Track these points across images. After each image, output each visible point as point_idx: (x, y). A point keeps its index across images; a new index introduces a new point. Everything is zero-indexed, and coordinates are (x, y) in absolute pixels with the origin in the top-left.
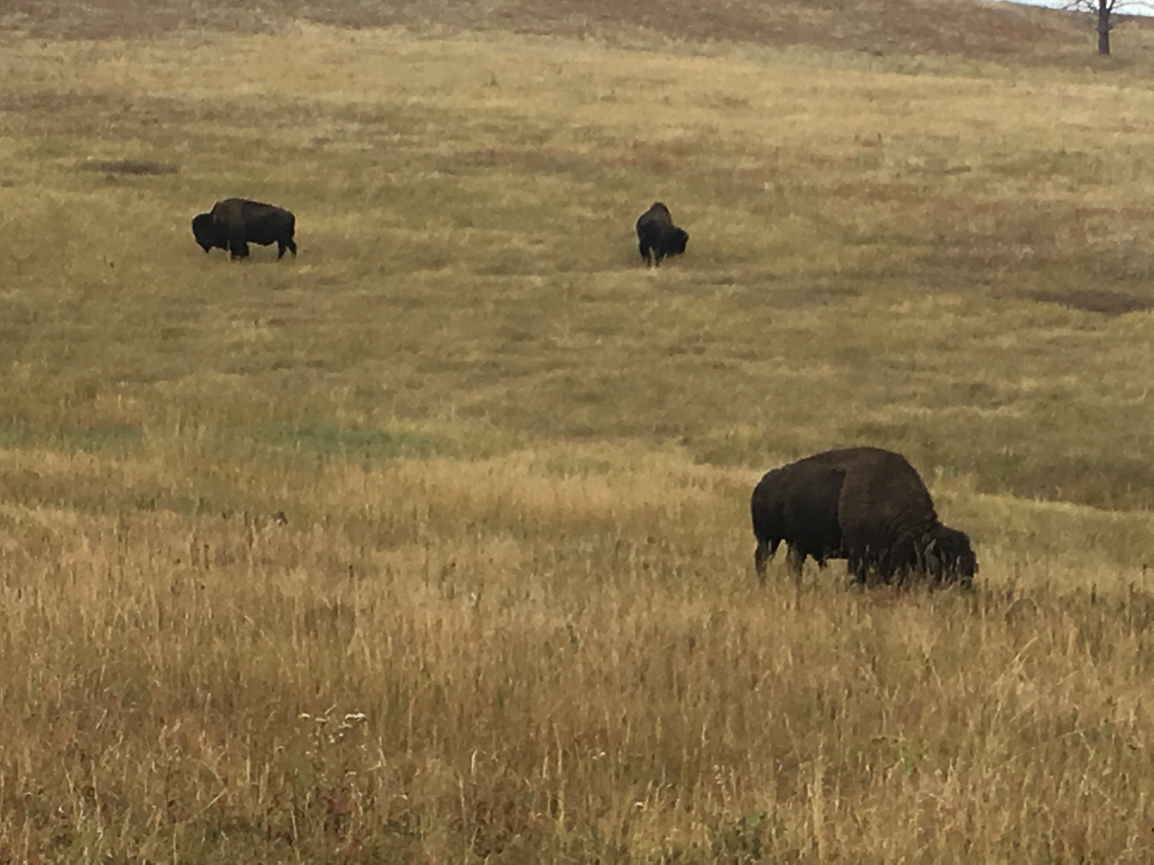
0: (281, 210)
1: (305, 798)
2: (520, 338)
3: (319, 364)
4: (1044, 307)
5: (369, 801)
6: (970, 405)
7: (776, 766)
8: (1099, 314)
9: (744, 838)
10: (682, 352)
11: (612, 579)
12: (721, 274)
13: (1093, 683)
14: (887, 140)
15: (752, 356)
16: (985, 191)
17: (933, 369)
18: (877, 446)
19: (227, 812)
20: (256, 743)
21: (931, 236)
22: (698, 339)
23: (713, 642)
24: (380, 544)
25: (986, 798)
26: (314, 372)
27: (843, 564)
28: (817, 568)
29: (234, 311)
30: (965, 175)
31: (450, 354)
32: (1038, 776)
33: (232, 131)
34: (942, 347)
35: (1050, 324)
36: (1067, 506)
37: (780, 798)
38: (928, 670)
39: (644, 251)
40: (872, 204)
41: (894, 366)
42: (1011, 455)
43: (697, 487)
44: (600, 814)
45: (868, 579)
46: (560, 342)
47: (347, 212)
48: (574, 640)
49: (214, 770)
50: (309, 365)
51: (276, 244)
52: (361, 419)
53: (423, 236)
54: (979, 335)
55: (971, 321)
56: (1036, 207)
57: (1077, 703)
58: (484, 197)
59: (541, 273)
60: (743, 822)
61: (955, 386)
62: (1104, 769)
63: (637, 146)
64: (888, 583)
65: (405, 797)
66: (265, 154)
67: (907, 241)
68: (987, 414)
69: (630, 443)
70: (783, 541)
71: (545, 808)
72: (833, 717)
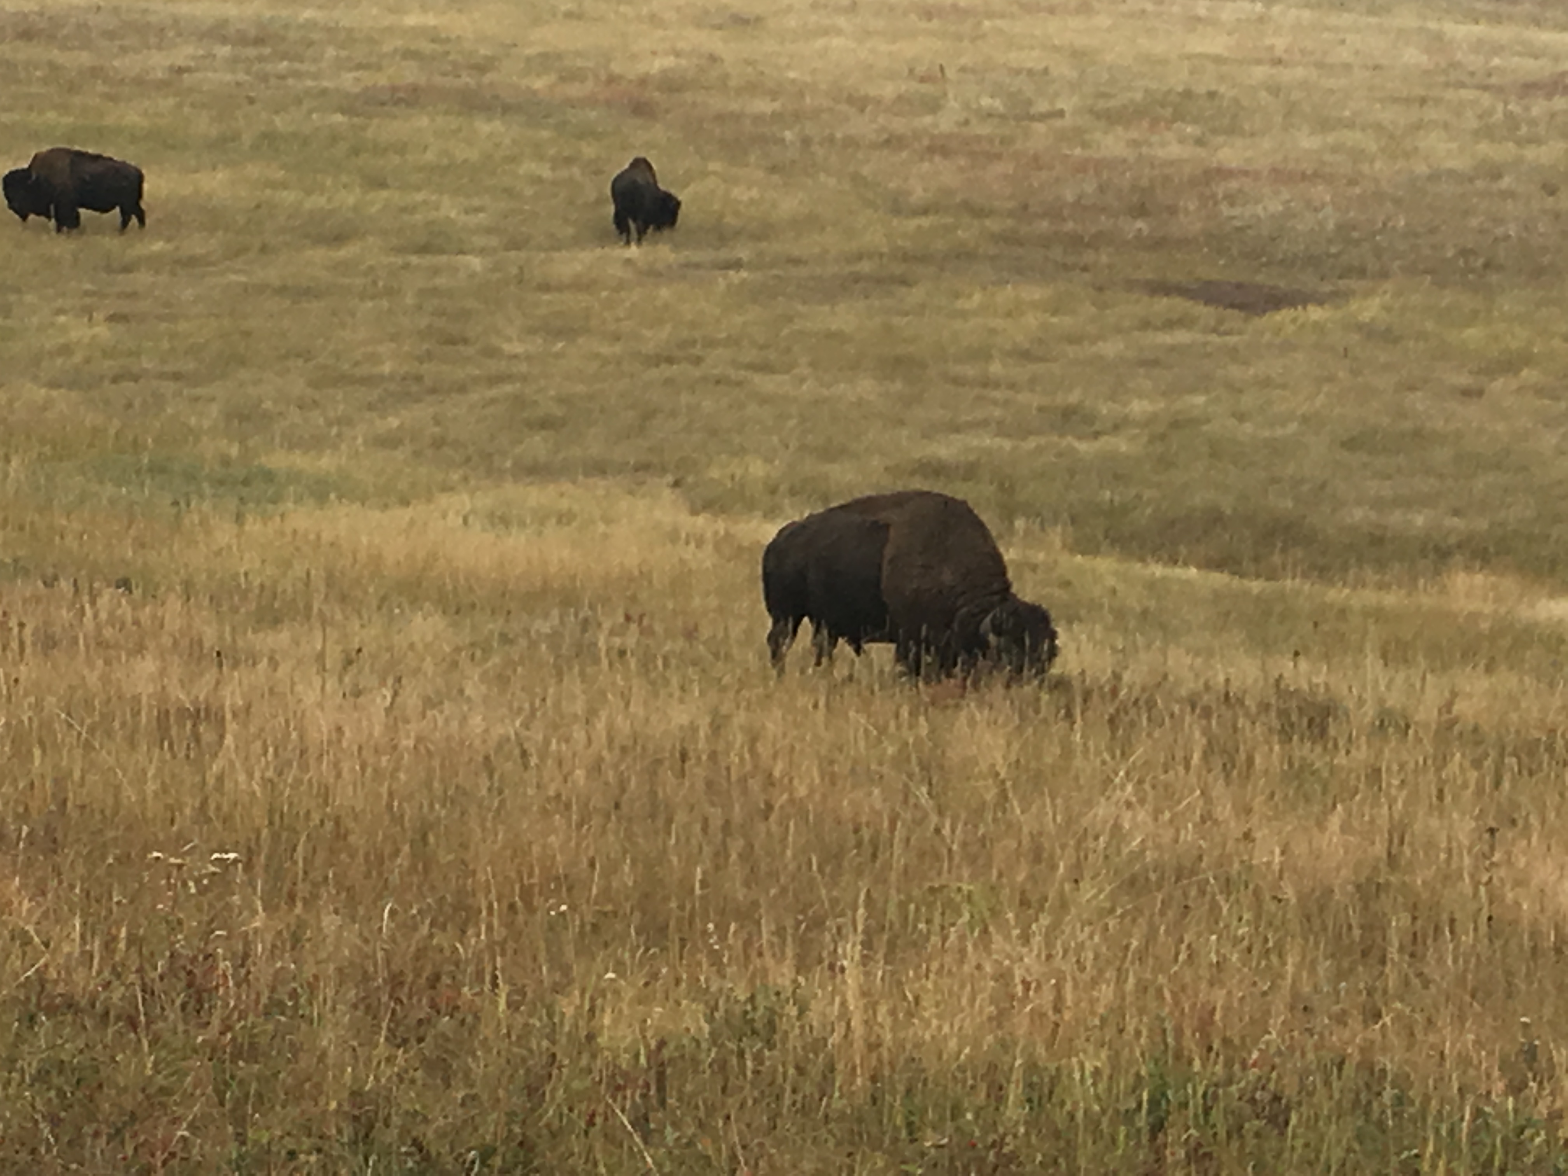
0: (124, 163)
1: (156, 969)
2: (452, 341)
3: (177, 376)
4: (1163, 304)
5: (243, 971)
6: (1062, 435)
7: (799, 923)
8: (1236, 312)
9: (753, 1020)
10: (670, 360)
11: (576, 670)
12: (724, 254)
13: (1224, 811)
14: (950, 73)
15: (765, 368)
16: (1085, 145)
17: (1012, 386)
18: (936, 490)
19: (48, 986)
20: (88, 894)
21: (1010, 205)
22: (694, 343)
23: (713, 756)
24: (258, 622)
25: (1080, 966)
26: (168, 388)
27: (889, 650)
28: (853, 654)
29: (60, 302)
30: (1058, 123)
31: (356, 364)
32: (1151, 936)
33: (56, 55)
34: (1025, 355)
35: (1170, 325)
36: (1193, 572)
37: (802, 966)
38: (1003, 795)
39: (620, 222)
40: (931, 161)
41: (957, 381)
42: (1116, 504)
43: (692, 545)
44: (557, 989)
45: (923, 671)
46: (507, 347)
47: (214, 168)
48: (524, 754)
49: (30, 928)
50: (162, 376)
51: (117, 210)
52: (234, 451)
53: (317, 201)
54: (1075, 339)
55: (1062, 322)
56: (1152, 166)
57: (1203, 838)
58: (401, 149)
59: (482, 252)
60: (752, 999)
61: (1041, 409)
62: (1238, 928)
63: (612, 79)
64: (949, 675)
65: (293, 966)
66: (100, 87)
67: (980, 213)
68: (1084, 447)
69: (600, 485)
70: (806, 620)
71: (483, 982)
72: (874, 856)
